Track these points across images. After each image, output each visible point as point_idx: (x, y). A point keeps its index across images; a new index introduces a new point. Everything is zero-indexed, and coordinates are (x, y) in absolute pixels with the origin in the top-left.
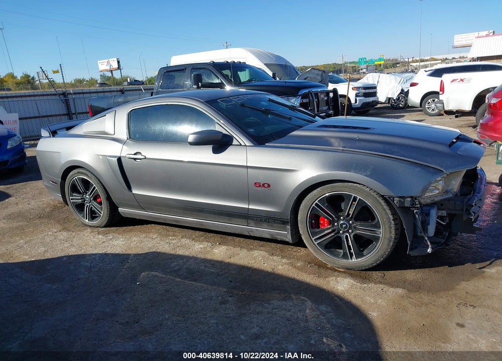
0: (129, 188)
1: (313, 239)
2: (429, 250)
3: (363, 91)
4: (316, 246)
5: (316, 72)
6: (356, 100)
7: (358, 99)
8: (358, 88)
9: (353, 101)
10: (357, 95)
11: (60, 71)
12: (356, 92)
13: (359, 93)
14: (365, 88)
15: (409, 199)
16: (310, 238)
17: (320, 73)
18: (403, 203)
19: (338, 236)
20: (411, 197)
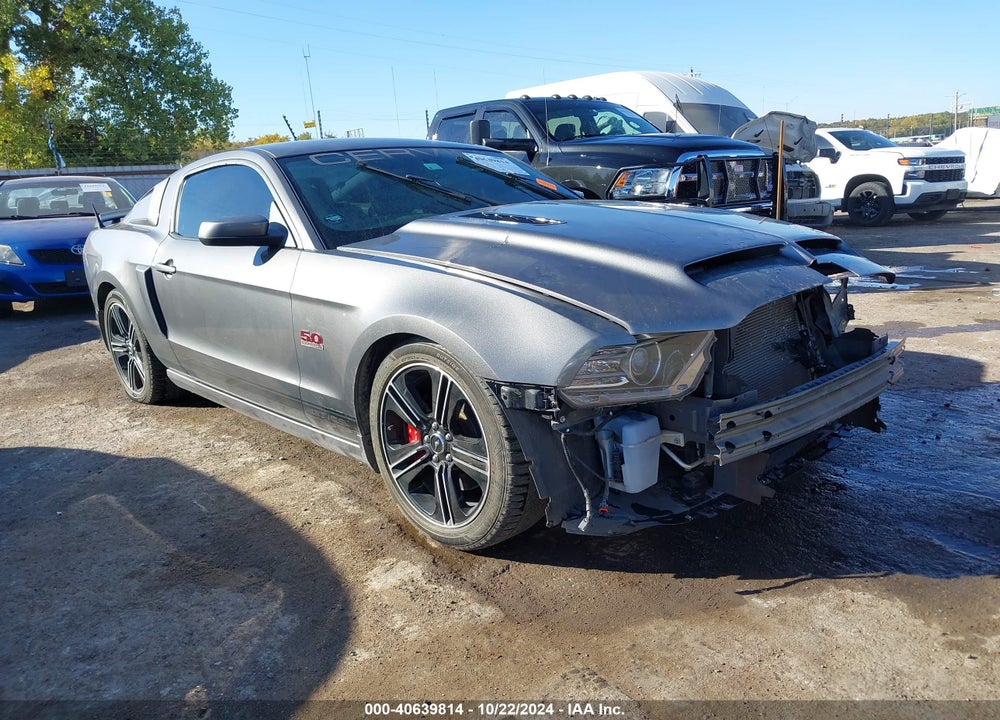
0: (164, 331)
1: (391, 467)
2: (583, 525)
3: (926, 167)
4: (394, 483)
5: (788, 121)
6: (905, 188)
7: (909, 184)
8: (912, 160)
9: (897, 190)
10: (908, 177)
11: (317, 123)
12: (908, 168)
13: (915, 172)
14: (930, 161)
15: (532, 392)
16: (386, 464)
17: (796, 123)
18: (521, 400)
19: (429, 466)
20: (537, 387)
